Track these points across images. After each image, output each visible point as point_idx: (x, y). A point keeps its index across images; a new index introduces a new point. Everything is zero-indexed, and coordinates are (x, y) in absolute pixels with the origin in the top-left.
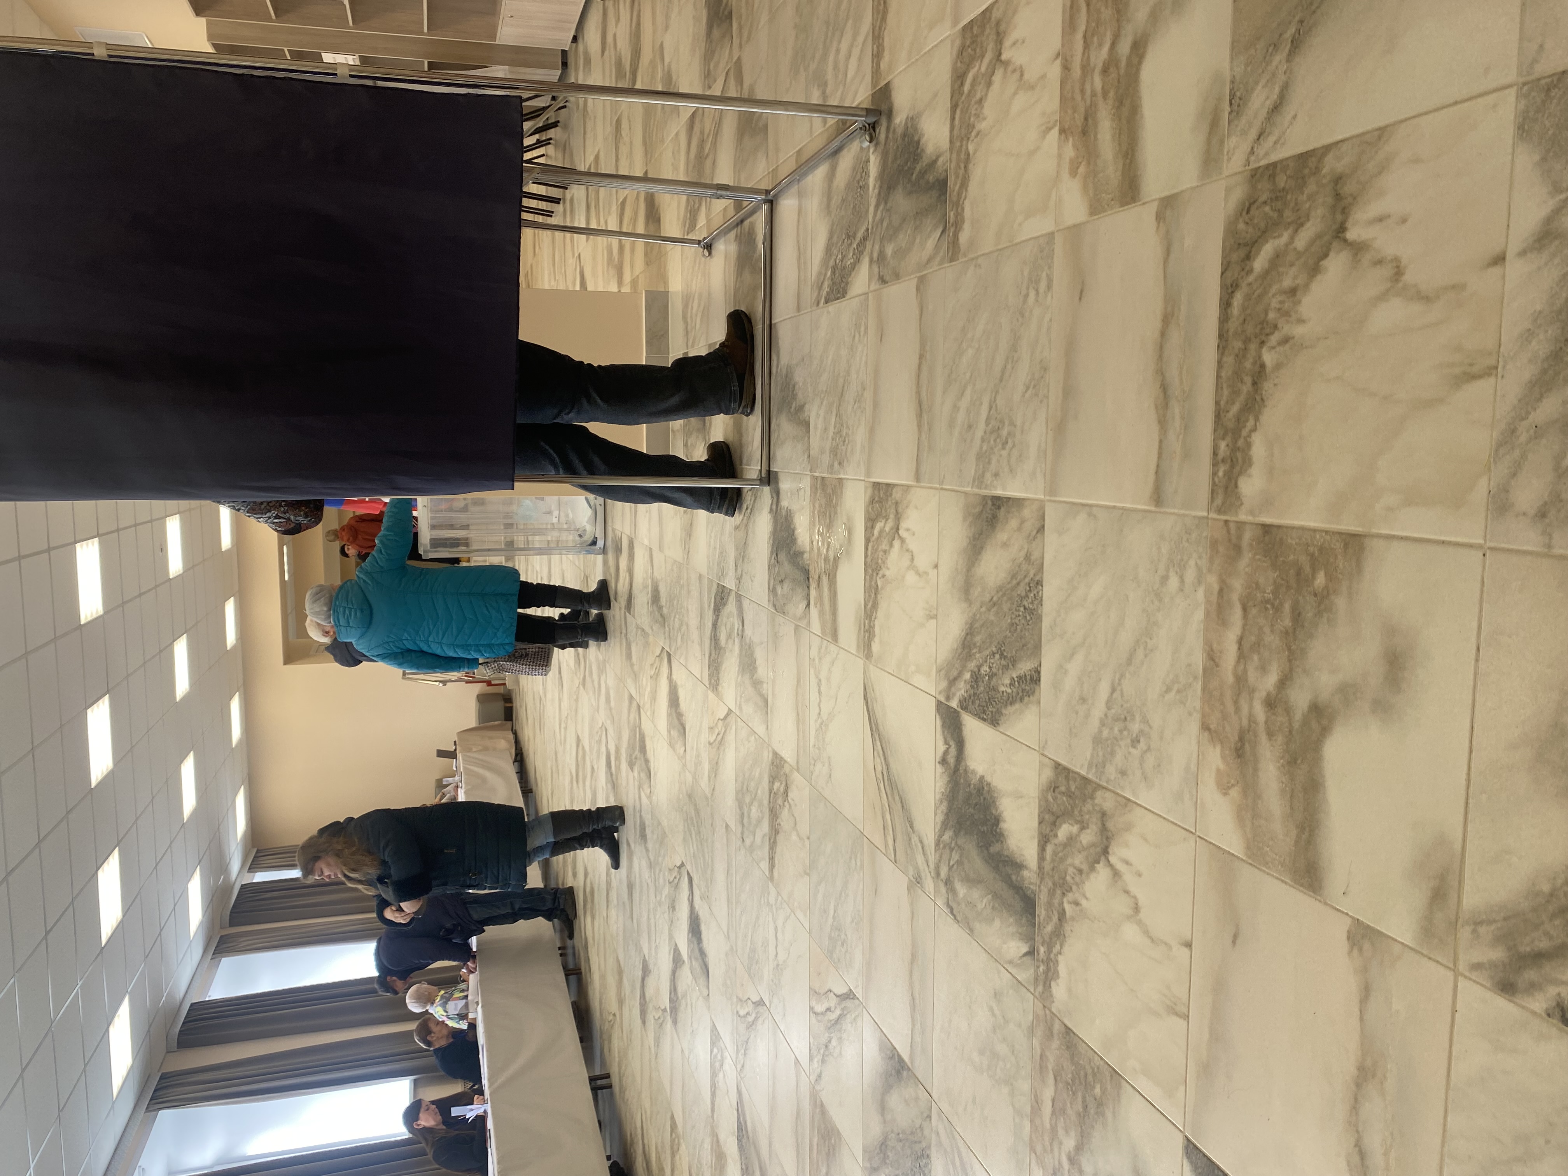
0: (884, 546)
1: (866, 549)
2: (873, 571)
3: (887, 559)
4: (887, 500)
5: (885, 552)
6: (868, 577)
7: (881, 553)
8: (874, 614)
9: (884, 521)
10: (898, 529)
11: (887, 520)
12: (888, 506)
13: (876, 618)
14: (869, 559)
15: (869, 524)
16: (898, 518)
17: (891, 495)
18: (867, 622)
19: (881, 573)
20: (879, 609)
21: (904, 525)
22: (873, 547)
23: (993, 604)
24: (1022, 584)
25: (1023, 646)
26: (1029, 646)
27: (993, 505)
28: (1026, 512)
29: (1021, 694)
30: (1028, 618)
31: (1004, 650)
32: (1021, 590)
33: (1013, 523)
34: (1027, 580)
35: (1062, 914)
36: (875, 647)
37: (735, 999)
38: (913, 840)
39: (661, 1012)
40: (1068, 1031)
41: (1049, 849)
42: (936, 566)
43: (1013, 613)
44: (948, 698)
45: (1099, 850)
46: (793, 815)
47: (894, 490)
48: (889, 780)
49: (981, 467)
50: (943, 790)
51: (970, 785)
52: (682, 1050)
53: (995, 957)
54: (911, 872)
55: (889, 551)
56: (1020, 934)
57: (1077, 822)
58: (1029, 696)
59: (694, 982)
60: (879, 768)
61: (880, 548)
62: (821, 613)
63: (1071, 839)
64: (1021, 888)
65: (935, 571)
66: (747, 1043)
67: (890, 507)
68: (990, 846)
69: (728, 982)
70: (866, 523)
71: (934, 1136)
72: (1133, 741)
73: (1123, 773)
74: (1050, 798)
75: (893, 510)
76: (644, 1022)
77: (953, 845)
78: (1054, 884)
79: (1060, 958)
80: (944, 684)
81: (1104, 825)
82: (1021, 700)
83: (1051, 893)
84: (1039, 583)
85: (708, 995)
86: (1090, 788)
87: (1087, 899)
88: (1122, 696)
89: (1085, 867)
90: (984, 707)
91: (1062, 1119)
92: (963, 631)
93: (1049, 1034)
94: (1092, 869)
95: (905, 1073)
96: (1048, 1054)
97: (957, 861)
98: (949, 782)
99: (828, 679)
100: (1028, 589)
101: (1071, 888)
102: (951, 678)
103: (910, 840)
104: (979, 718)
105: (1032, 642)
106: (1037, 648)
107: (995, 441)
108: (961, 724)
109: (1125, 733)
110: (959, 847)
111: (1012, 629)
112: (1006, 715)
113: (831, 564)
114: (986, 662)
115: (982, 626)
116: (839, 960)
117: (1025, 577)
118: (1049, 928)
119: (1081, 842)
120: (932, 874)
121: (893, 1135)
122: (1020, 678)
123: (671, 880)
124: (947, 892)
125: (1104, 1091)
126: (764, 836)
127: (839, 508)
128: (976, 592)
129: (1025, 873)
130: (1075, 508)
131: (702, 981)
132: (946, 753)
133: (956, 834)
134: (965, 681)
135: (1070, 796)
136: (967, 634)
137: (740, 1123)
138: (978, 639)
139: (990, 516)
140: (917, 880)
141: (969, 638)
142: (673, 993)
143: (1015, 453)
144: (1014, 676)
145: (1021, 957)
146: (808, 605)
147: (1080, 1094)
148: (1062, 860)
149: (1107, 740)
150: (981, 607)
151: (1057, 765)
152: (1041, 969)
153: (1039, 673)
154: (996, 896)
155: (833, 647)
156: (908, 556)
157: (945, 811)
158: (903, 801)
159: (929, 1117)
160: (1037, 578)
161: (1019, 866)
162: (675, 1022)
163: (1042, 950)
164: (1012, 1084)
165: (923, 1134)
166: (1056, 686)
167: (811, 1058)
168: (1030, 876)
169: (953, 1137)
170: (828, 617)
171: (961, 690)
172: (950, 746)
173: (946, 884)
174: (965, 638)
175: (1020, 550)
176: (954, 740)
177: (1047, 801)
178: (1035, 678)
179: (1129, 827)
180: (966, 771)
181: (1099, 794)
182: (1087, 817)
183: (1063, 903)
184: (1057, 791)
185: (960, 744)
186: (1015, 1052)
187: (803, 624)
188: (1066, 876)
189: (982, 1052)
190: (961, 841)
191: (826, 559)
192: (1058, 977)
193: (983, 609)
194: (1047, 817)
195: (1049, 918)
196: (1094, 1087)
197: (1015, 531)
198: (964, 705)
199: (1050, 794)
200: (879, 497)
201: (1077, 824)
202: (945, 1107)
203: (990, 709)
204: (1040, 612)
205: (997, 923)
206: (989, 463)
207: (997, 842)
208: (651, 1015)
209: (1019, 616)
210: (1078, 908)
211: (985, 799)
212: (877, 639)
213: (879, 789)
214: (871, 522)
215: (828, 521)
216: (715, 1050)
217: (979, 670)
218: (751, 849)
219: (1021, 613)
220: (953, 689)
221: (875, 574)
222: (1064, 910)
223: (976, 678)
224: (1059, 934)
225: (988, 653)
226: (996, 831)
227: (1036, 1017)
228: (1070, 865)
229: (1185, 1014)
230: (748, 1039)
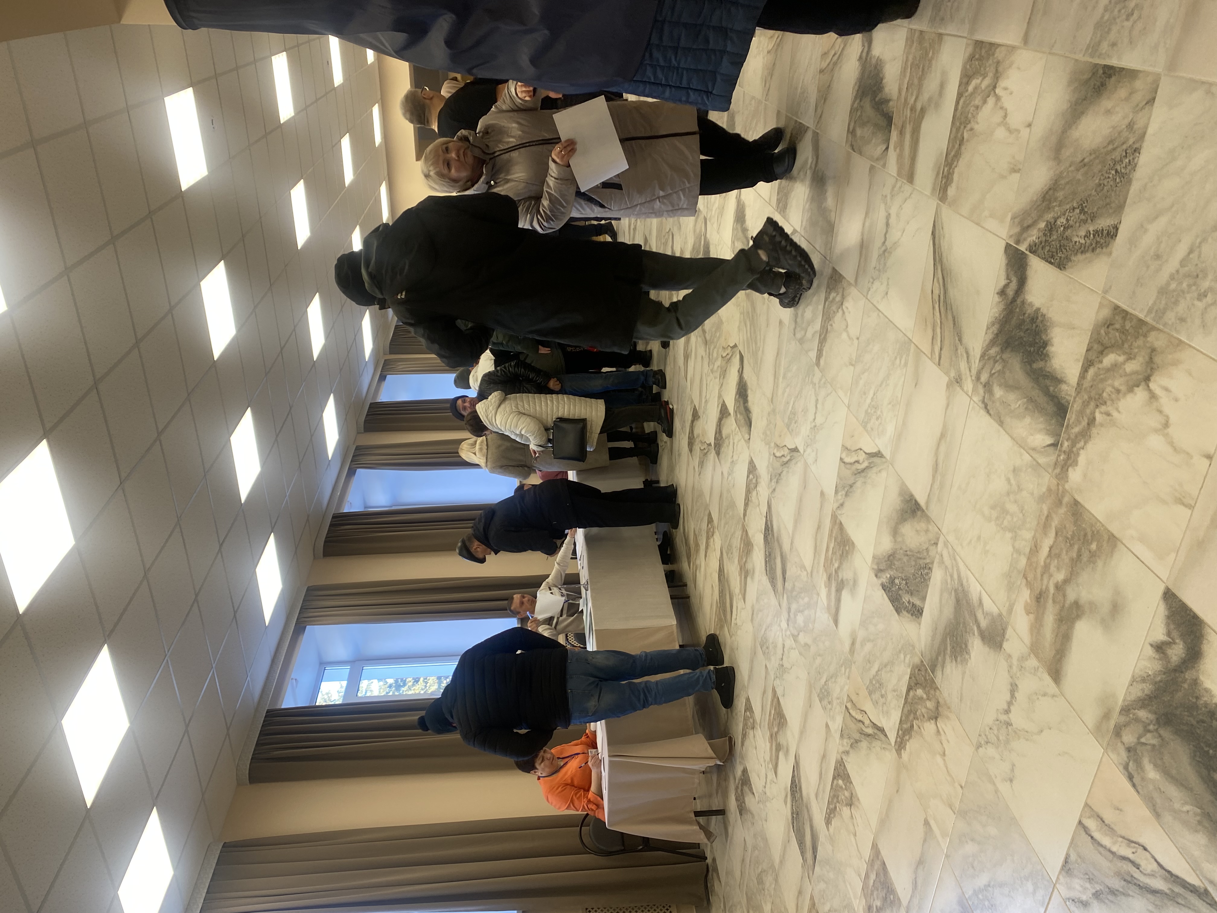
0: (977, 101)
1: (957, 103)
2: (961, 124)
3: (978, 114)
4: (988, 59)
5: (977, 107)
6: (954, 130)
7: (972, 109)
8: (955, 163)
9: (980, 79)
10: (995, 87)
11: (985, 78)
12: (987, 65)
13: (956, 167)
14: (958, 114)
15: (965, 80)
16: (997, 77)
17: (993, 55)
18: (946, 169)
19: (969, 127)
20: (961, 159)
21: (1002, 84)
22: (964, 102)
23: (1083, 164)
24: (1119, 150)
25: (1106, 205)
26: (1113, 205)
27: (1104, 73)
28: (1138, 84)
29: (1094, 245)
30: (1118, 180)
31: (1086, 206)
32: (1117, 155)
33: (1122, 93)
34: (1124, 147)
35: (1092, 421)
36: (951, 191)
37: (772, 445)
38: (959, 351)
39: (706, 445)
40: (1076, 503)
41: (1091, 372)
42: (1029, 125)
43: (1102, 175)
44: (1018, 242)
45: (1141, 377)
46: (845, 320)
47: (998, 50)
48: (945, 301)
49: (1099, 35)
50: (997, 315)
51: (1024, 314)
52: (722, 473)
53: (1021, 444)
54: (953, 374)
55: (982, 107)
56: (1047, 430)
57: (1125, 353)
58: (1102, 248)
59: (738, 429)
60: (936, 292)
61: (973, 103)
62: (900, 157)
63: (1115, 367)
64: (1057, 397)
65: (1028, 130)
66: (780, 475)
67: (990, 65)
68: (1034, 362)
69: (768, 433)
70: (961, 79)
71: (938, 556)
72: (1199, 295)
73: (1182, 320)
74: (1102, 332)
75: (993, 69)
76: (691, 450)
77: (998, 357)
78: (1090, 398)
79: (1082, 452)
80: (1017, 230)
81: (1151, 358)
82: (1093, 250)
83: (1086, 404)
84: (1137, 150)
85: (749, 439)
86: (1145, 329)
87: (1119, 412)
88: (1199, 256)
89: (1123, 388)
90: (1053, 252)
91: (1056, 561)
92: (1046, 186)
93: (1059, 503)
94: (1131, 389)
95: (919, 513)
96: (1054, 516)
97: (999, 371)
98: (1005, 309)
99: (898, 215)
100: (1124, 154)
101: (1106, 403)
102: (1025, 225)
103: (957, 350)
104: (1047, 261)
105: (1117, 202)
106: (1121, 207)
107: (1120, 11)
108: (1027, 265)
109: (1194, 288)
110: (1003, 360)
111: (1098, 190)
112: (1074, 261)
113: (917, 114)
114: (1065, 215)
115: (1068, 183)
116: (872, 429)
117: (1123, 143)
118: (1076, 430)
119: (1125, 369)
120: (973, 378)
121: (901, 551)
122: (1096, 232)
123: (724, 355)
124: (984, 392)
125: (1099, 547)
126: (816, 332)
127: (934, 62)
128: (1066, 153)
129: (1064, 387)
130: (1194, 84)
131: (745, 429)
132: (1006, 286)
133: (1002, 351)
134: (1039, 229)
135: (1123, 333)
136: (1050, 189)
137: (768, 526)
138: (1060, 194)
139: (1098, 84)
140: (958, 381)
141: (1051, 192)
142: (717, 435)
143: (1139, 25)
144: (1091, 229)
145: (1045, 447)
146: (887, 148)
147: (1076, 547)
148: (1102, 381)
149: (1174, 291)
150: (1070, 166)
151: (1116, 308)
152: (1062, 458)
153: (1117, 229)
154: (1031, 400)
155: (907, 188)
156: (1001, 113)
157: (996, 332)
158: (956, 320)
159: (936, 544)
160: (1135, 146)
161: (1058, 381)
162: (718, 454)
163: (1066, 444)
164: (1016, 532)
165: (928, 554)
166: (1133, 242)
167: (836, 492)
168: (1068, 390)
169: (955, 559)
170: (907, 161)
171: (1033, 236)
172: (1011, 281)
173: (985, 386)
174: (1047, 193)
175: (1124, 118)
176: (1017, 277)
177: (1099, 334)
178: (1112, 233)
179: (1176, 363)
180: (1023, 302)
181: (1153, 334)
182: (1136, 350)
183: (1094, 413)
184: (1111, 327)
185: (1022, 281)
186: (1024, 512)
187: (878, 166)
188: (1103, 392)
189: (993, 507)
190: (1005, 356)
191: (913, 109)
192: (1077, 465)
193: (1072, 168)
194: (1096, 346)
195: (1078, 422)
196: (1091, 543)
197: (1122, 100)
198: (1033, 249)
199: (1103, 328)
200: (980, 55)
201: (1124, 355)
202: (951, 538)
203: (1059, 255)
204: (1131, 176)
205: (1028, 420)
206: (1108, 32)
207: (1042, 360)
208: (697, 447)
209: (1109, 177)
210: (1108, 418)
211: (1037, 326)
212: (954, 185)
213: (934, 308)
214: (966, 78)
215: (920, 73)
216: (751, 476)
217: (1055, 222)
218: (801, 341)
219: (1111, 176)
220: (1025, 235)
221: (962, 127)
222: (1094, 418)
223: (1051, 227)
224: (1085, 435)
225: (1068, 207)
226: (1042, 352)
227: (1049, 490)
228: (1109, 385)
229: (1191, 506)
230: (782, 472)
